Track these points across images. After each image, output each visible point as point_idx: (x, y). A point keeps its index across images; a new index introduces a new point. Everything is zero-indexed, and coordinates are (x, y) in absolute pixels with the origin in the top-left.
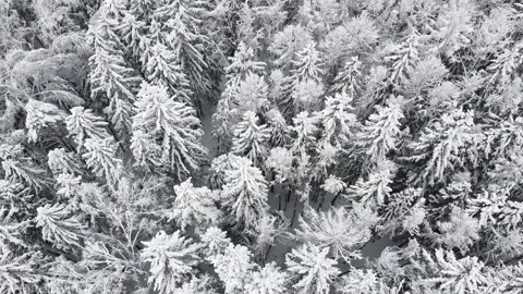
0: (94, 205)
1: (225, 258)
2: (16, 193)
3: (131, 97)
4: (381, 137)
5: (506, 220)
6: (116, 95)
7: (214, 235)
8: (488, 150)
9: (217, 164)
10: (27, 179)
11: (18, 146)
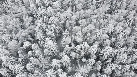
0: (37, 63)
1: (62, 75)
2: (21, 60)
3: (44, 40)
4: (93, 51)
5: (118, 69)
6: (41, 40)
7: (60, 70)
8: (116, 54)
9: (61, 54)
10: (24, 57)
11: (22, 51)
